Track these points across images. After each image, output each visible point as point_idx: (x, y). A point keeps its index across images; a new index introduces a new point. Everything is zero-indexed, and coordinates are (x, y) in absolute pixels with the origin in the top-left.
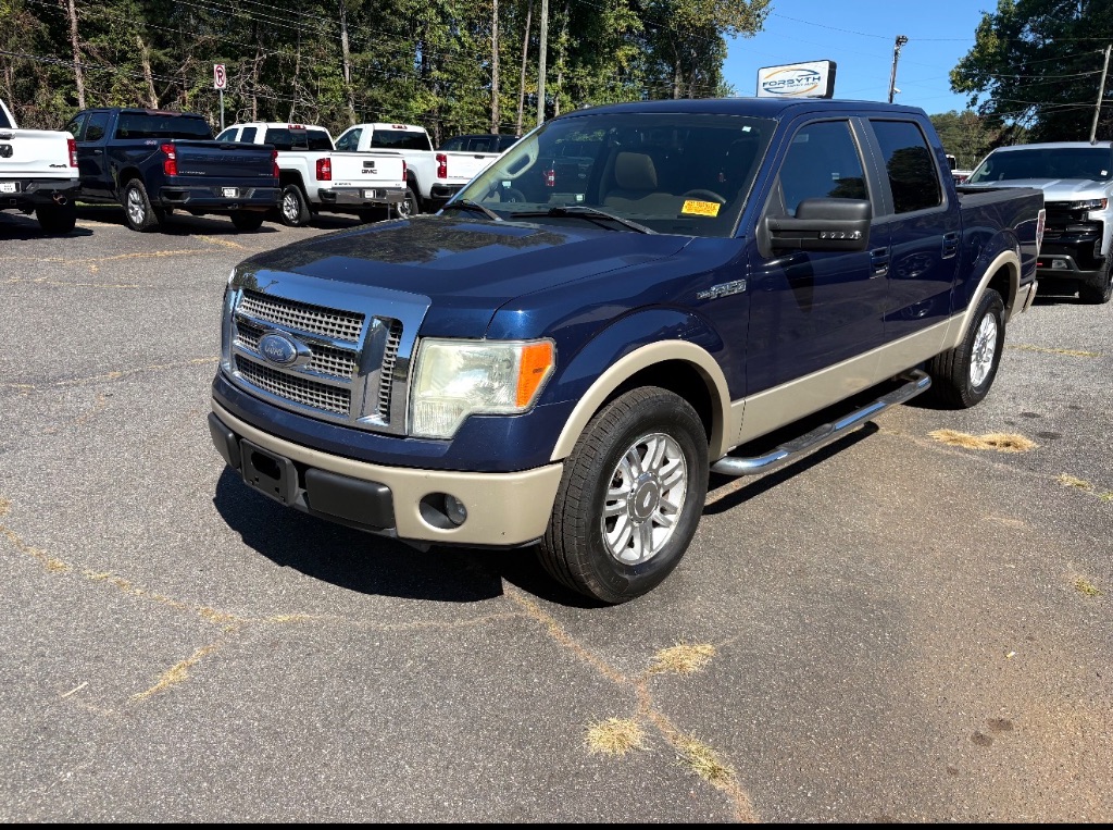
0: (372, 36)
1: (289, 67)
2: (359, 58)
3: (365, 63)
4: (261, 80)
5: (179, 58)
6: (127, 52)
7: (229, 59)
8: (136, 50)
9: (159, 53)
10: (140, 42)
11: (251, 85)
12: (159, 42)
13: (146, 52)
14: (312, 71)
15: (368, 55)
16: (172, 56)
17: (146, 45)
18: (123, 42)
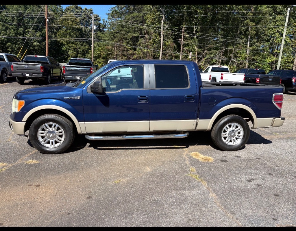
0: (257, 42)
1: (231, 51)
2: (252, 48)
3: (253, 50)
4: (223, 55)
5: (204, 51)
6: (192, 50)
7: (215, 51)
8: (194, 49)
9: (199, 50)
10: (196, 47)
11: (220, 57)
12: (200, 47)
13: (197, 50)
14: (237, 52)
15: (254, 47)
16: (202, 50)
17: (197, 48)
18: (192, 48)
